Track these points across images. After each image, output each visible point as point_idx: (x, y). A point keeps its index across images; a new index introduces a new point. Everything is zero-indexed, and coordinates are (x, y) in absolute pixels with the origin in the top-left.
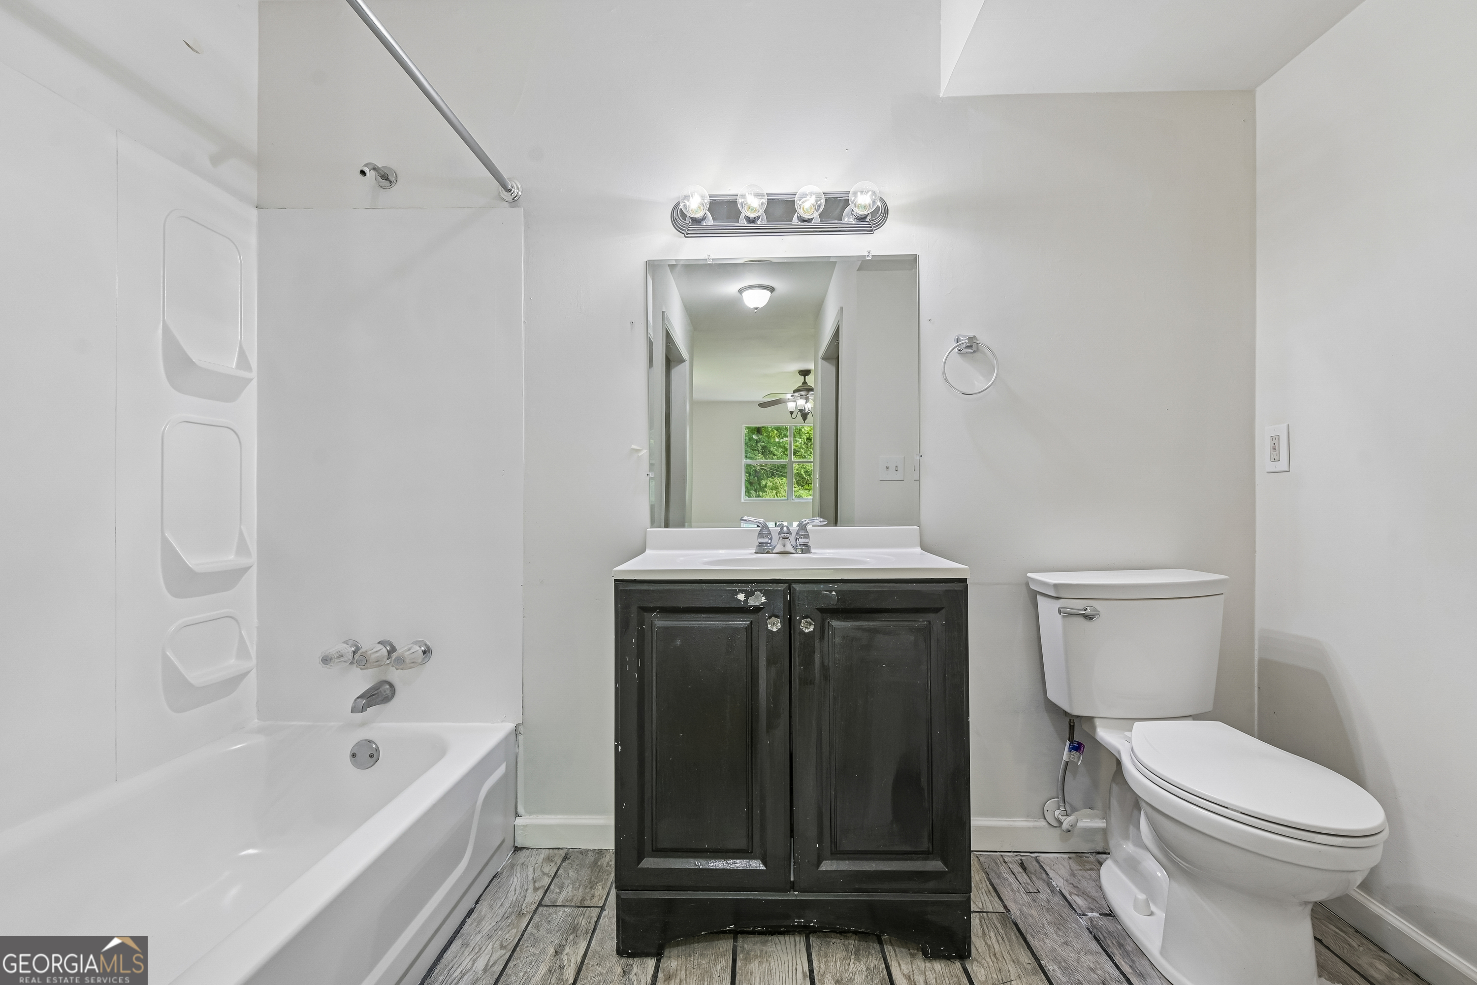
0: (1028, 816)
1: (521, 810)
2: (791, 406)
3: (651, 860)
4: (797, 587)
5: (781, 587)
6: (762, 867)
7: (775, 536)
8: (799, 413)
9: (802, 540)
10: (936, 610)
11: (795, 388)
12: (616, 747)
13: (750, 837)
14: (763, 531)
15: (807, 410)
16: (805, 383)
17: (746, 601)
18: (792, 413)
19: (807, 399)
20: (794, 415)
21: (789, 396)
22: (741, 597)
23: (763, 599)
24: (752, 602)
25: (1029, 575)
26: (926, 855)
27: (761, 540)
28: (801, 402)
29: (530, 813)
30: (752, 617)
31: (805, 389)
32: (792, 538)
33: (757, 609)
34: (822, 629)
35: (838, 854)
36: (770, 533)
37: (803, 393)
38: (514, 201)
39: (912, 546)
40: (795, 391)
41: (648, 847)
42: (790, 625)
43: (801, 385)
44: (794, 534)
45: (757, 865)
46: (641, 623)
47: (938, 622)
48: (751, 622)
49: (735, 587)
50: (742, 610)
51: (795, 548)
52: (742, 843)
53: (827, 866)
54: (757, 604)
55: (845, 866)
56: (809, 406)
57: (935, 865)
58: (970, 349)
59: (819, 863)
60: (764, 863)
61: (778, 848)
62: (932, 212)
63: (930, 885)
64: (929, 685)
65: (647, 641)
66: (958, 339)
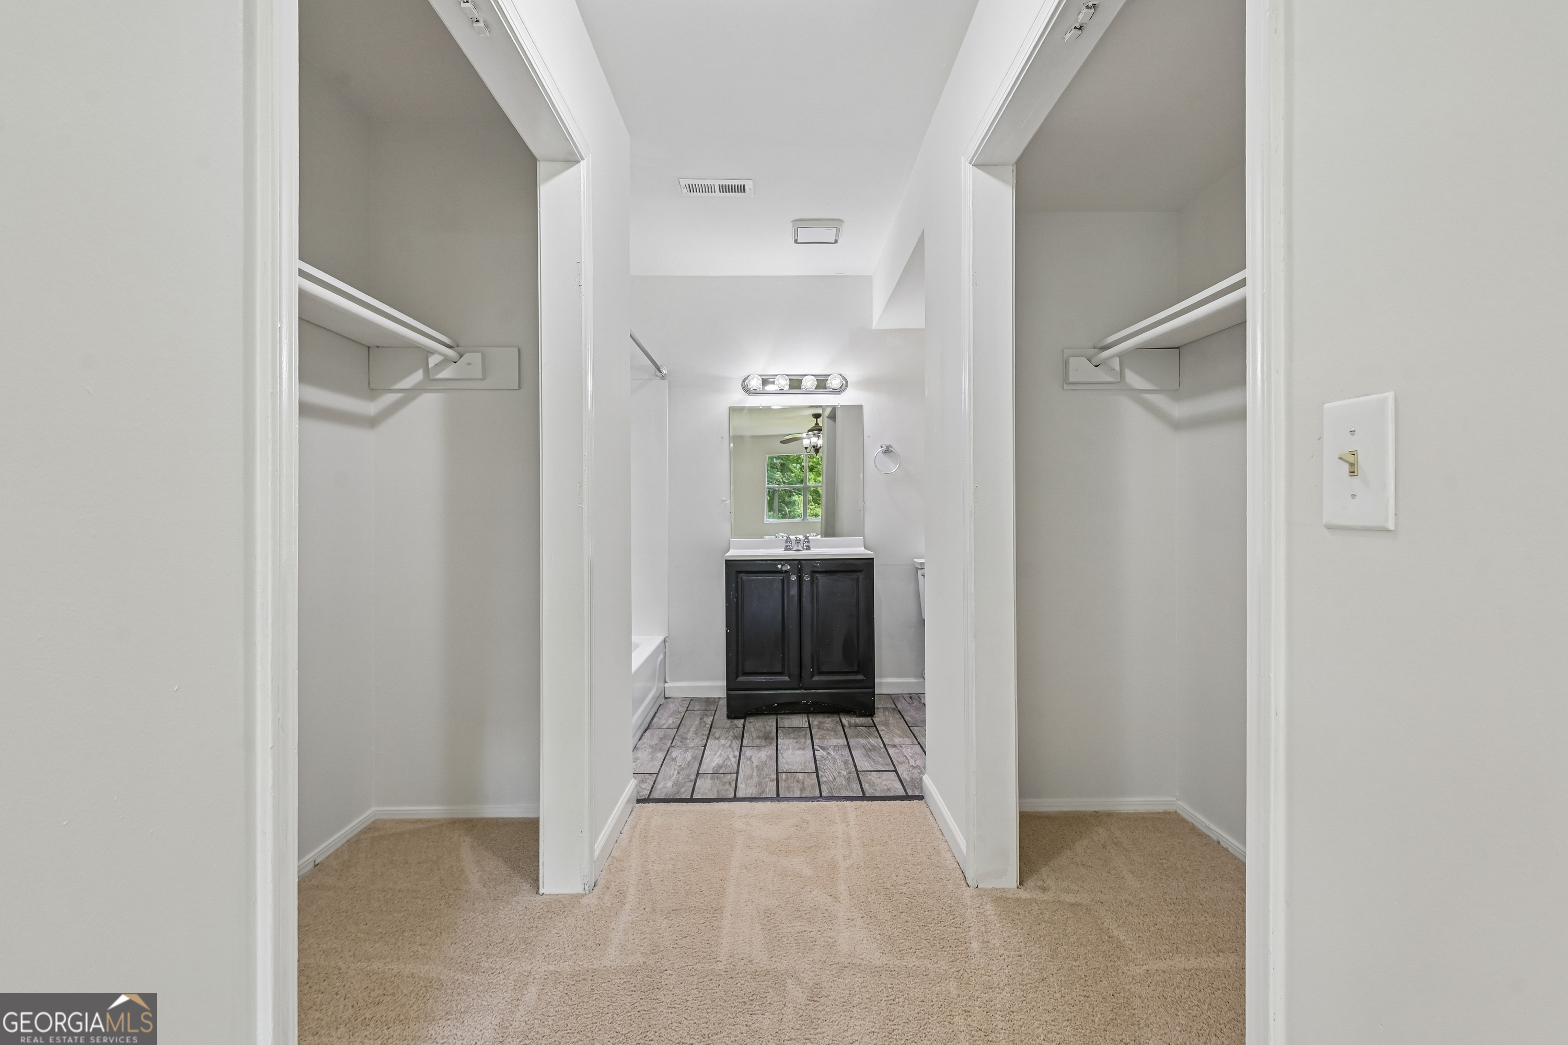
0: (916, 677)
1: (667, 680)
2: (806, 442)
3: (742, 678)
4: (803, 562)
5: (796, 562)
6: (789, 680)
7: (794, 542)
8: (813, 449)
9: (807, 544)
10: (861, 571)
11: (810, 428)
12: (727, 631)
13: (783, 666)
14: (788, 540)
15: (819, 446)
16: (817, 424)
17: (781, 568)
18: (806, 448)
19: (819, 437)
20: (808, 450)
21: (804, 435)
22: (779, 566)
23: (789, 567)
24: (784, 569)
25: (915, 560)
26: (857, 673)
27: (787, 544)
28: (814, 440)
29: (672, 681)
30: (784, 575)
31: (817, 429)
32: (802, 543)
33: (786, 572)
34: (813, 580)
35: (821, 673)
36: (791, 541)
37: (815, 432)
38: (663, 377)
39: (859, 546)
40: (809, 431)
41: (740, 673)
42: (800, 578)
43: (814, 425)
44: (802, 541)
45: (786, 678)
46: (737, 578)
47: (862, 576)
48: (784, 578)
49: (777, 563)
50: (780, 572)
51: (803, 548)
52: (779, 669)
53: (816, 678)
54: (786, 569)
55: (825, 678)
56: (820, 442)
57: (860, 677)
58: (887, 451)
59: (812, 677)
60: (789, 678)
61: (795, 671)
62: (869, 384)
63: (858, 685)
64: (858, 602)
65: (740, 585)
66: (882, 447)
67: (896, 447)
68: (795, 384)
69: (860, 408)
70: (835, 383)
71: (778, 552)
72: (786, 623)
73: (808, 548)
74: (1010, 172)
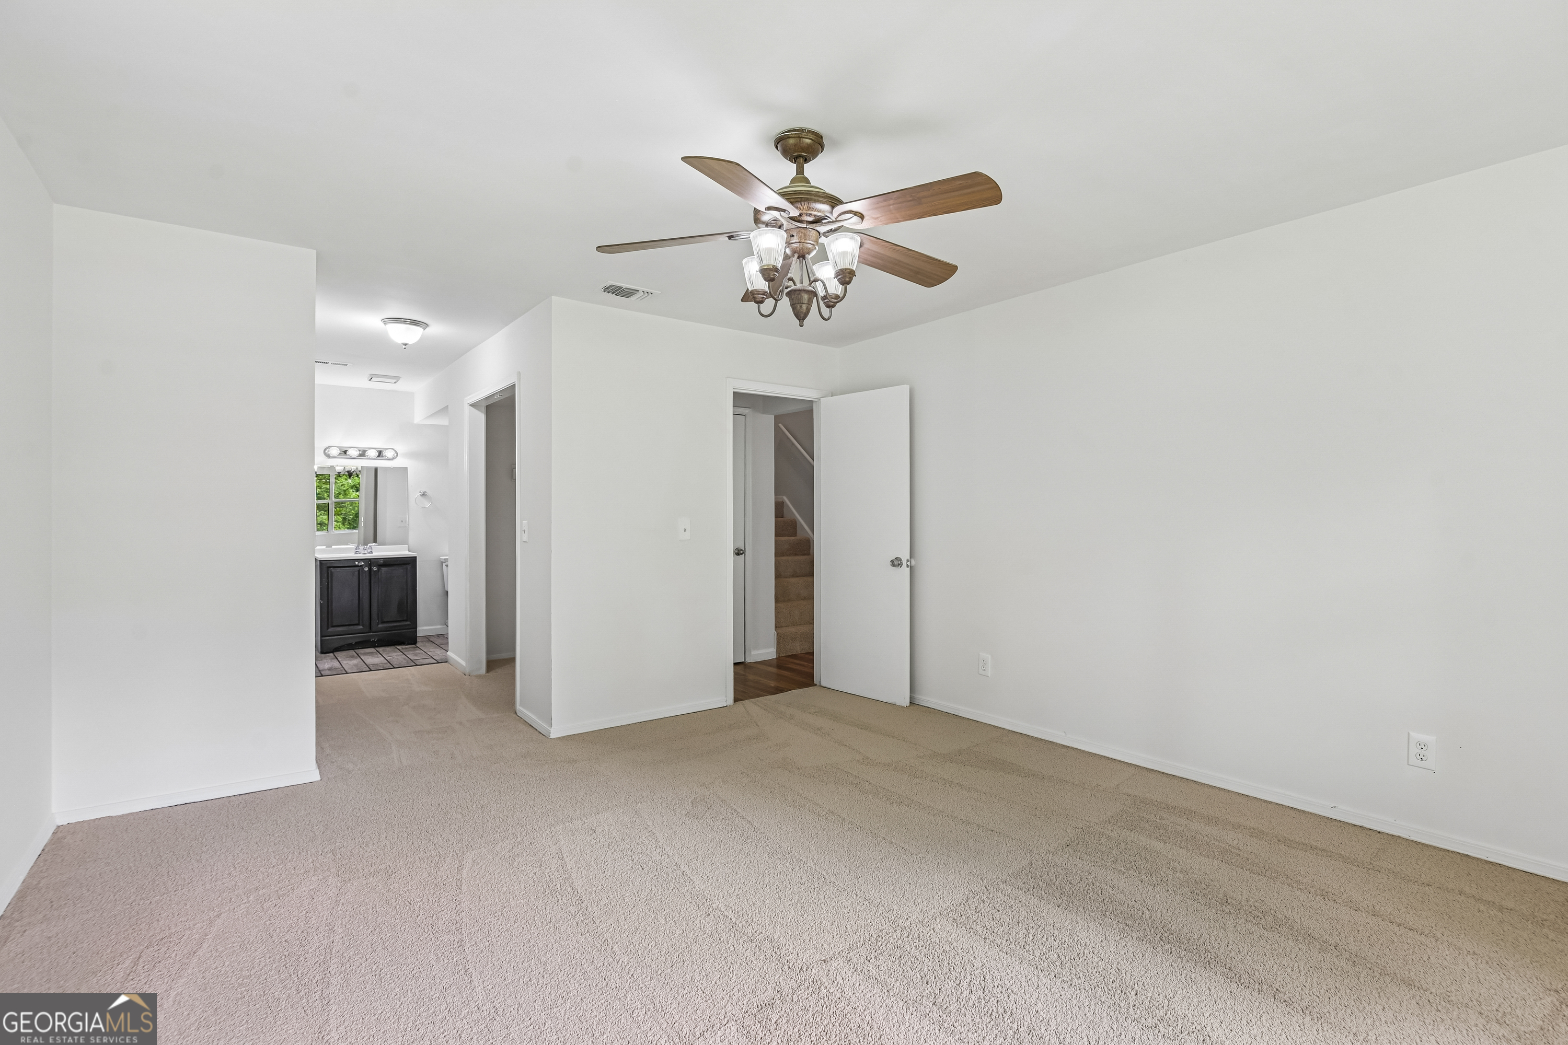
0: (441, 625)
3: (331, 629)
6: (363, 628)
7: (360, 550)
9: (370, 550)
10: (408, 564)
13: (359, 620)
22: (357, 563)
24: (360, 564)
25: (441, 557)
26: (406, 621)
27: (356, 551)
32: (367, 549)
33: (361, 566)
34: (378, 570)
35: (383, 622)
39: (406, 550)
41: (330, 626)
42: (370, 569)
43: (788, 184)
45: (361, 628)
46: (328, 570)
47: (409, 567)
48: (360, 569)
49: (355, 561)
50: (357, 566)
51: (368, 552)
52: (356, 623)
53: (380, 626)
54: (362, 564)
55: (385, 625)
57: (408, 623)
58: (424, 495)
59: (378, 625)
60: (363, 626)
61: (368, 624)
62: (413, 455)
63: (407, 627)
64: (407, 582)
65: (330, 575)
66: (420, 492)
67: (429, 493)
68: (363, 454)
69: (406, 469)
70: (389, 454)
71: (351, 555)
72: (361, 598)
73: (371, 552)
74: (484, 409)
